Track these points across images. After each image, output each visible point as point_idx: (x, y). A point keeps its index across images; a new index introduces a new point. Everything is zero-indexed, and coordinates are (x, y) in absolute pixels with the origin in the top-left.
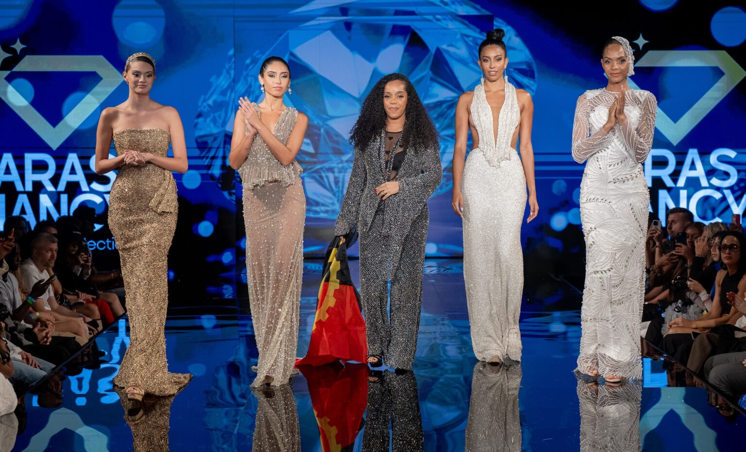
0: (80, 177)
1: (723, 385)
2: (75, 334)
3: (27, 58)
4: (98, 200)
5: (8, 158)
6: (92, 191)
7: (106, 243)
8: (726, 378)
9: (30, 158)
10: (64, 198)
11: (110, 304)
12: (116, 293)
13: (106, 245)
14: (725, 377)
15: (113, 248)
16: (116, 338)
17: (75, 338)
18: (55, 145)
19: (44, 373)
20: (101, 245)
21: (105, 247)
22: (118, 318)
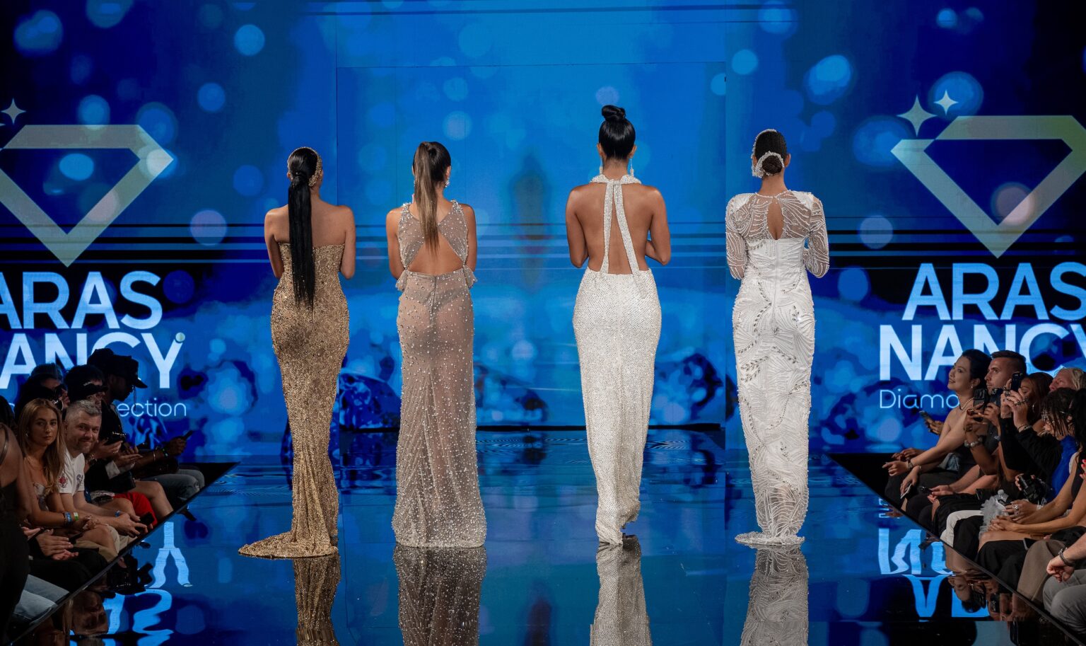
0: (106, 307)
1: (1073, 618)
3: (27, 128)
4: (133, 341)
6: (124, 328)
7: (145, 407)
8: (1077, 608)
10: (82, 339)
11: (151, 499)
12: (158, 481)
13: (145, 410)
14: (1076, 606)
15: (156, 415)
16: (160, 549)
17: (97, 549)
18: (68, 260)
20: (137, 410)
21: (143, 413)
22: (162, 520)
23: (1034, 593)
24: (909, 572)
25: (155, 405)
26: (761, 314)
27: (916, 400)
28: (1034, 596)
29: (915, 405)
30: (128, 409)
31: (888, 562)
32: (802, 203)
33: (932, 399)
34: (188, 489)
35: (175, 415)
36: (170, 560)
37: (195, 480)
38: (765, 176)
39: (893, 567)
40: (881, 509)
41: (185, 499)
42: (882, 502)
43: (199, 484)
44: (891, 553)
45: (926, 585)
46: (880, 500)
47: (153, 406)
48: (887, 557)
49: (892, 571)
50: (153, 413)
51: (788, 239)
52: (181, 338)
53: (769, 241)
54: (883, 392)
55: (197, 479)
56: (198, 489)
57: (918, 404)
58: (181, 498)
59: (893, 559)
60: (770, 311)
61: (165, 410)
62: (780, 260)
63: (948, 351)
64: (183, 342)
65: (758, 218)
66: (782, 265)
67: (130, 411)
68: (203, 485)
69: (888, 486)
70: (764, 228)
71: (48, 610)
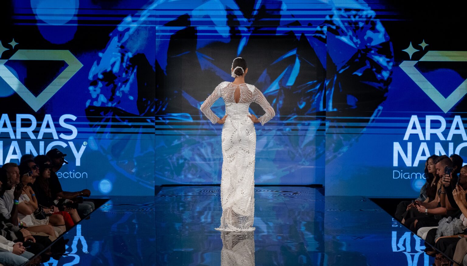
0: (53, 130)
2: (48, 234)
3: (19, 51)
4: (64, 145)
5: (5, 117)
6: (60, 139)
7: (69, 174)
9: (19, 117)
10: (42, 144)
11: (71, 215)
13: (69, 175)
15: (74, 177)
16: (75, 237)
18: (36, 109)
19: (26, 260)
20: (66, 175)
21: (68, 176)
22: (76, 223)
23: (460, 261)
24: (405, 251)
25: (74, 173)
26: (233, 134)
27: (409, 175)
28: (460, 262)
29: (409, 177)
30: (62, 175)
31: (396, 246)
32: (249, 89)
33: (416, 175)
34: (87, 211)
35: (82, 177)
36: (79, 241)
37: (90, 206)
38: (236, 77)
39: (398, 248)
40: (394, 223)
41: (86, 215)
42: (394, 220)
43: (92, 208)
44: (397, 242)
45: (413, 257)
46: (393, 219)
47: (73, 173)
48: (396, 244)
49: (398, 250)
50: (73, 177)
51: (241, 104)
52: (85, 144)
53: (233, 104)
54: (394, 172)
55: (91, 206)
56: (92, 210)
57: (410, 177)
58: (84, 214)
59: (399, 245)
60: (237, 133)
61: (78, 175)
62: (238, 112)
63: (424, 154)
64: (86, 146)
65: (230, 93)
66: (239, 114)
67: (63, 176)
68: (94, 209)
69: (396, 213)
70: (232, 98)
71: (24, 263)
